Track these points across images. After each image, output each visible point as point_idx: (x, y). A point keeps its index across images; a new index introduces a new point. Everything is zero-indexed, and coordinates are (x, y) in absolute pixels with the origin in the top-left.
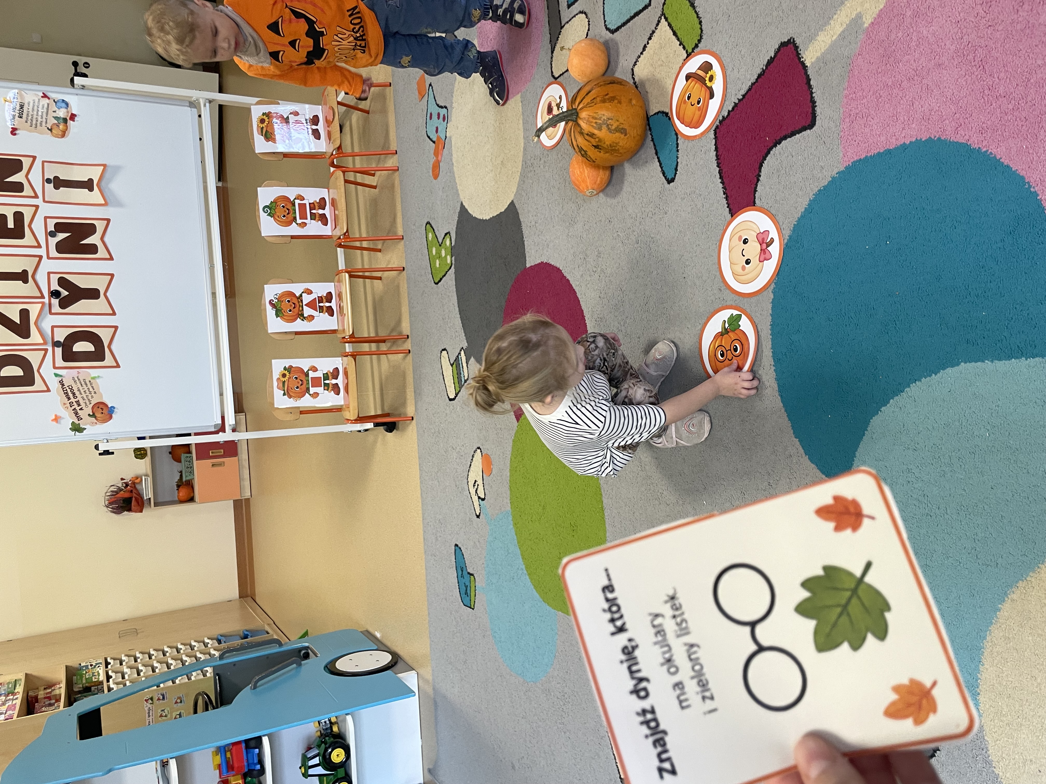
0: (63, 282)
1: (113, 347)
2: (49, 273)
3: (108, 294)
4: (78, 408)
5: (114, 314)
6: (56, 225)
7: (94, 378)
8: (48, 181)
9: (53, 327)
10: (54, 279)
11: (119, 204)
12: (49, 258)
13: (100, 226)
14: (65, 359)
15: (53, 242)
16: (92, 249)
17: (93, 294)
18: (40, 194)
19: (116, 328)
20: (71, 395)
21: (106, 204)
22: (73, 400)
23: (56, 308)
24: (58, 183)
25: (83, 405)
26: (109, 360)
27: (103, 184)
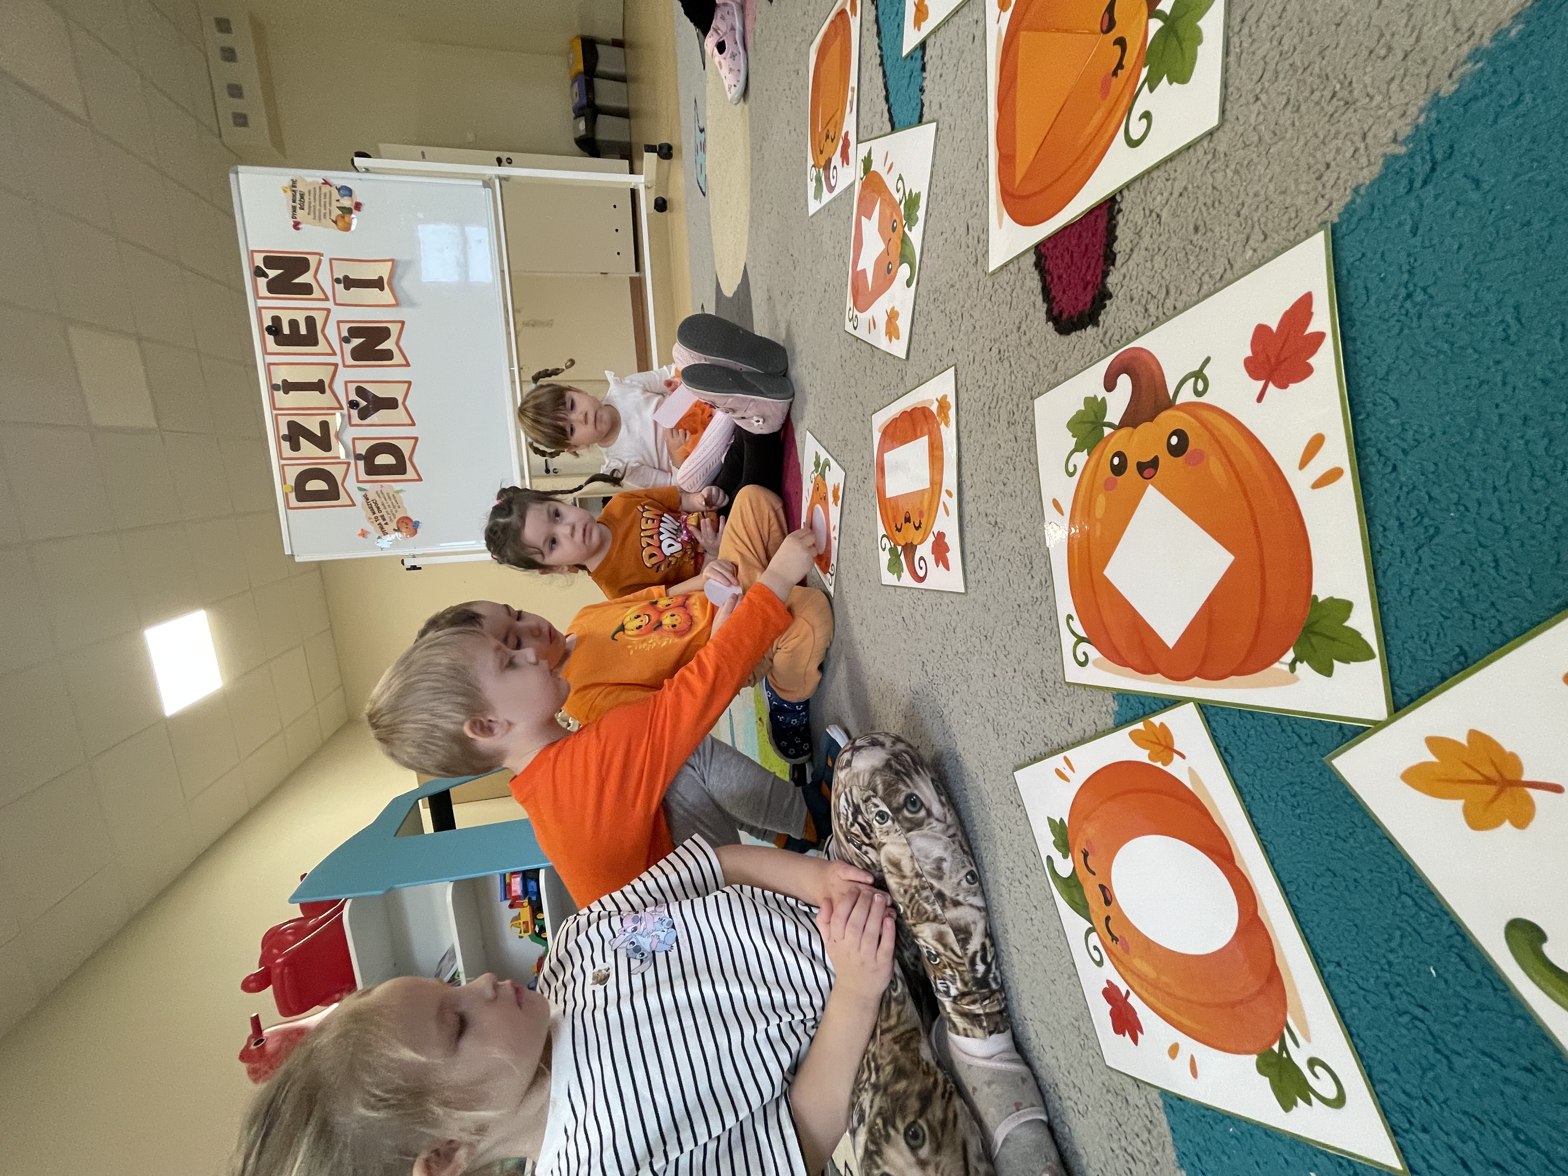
0: (361, 392)
1: (415, 459)
2: (346, 383)
3: (407, 403)
4: (383, 523)
5: (413, 424)
6: (350, 330)
7: (398, 492)
8: (338, 281)
9: (354, 439)
10: (352, 388)
11: (412, 304)
12: (345, 366)
13: (394, 329)
14: (368, 473)
15: (348, 348)
16: (388, 355)
17: (391, 404)
18: (330, 295)
19: (416, 439)
20: (376, 510)
21: (397, 305)
22: (378, 514)
23: (356, 420)
24: (349, 283)
25: (388, 520)
26: (410, 473)
27: (395, 282)
